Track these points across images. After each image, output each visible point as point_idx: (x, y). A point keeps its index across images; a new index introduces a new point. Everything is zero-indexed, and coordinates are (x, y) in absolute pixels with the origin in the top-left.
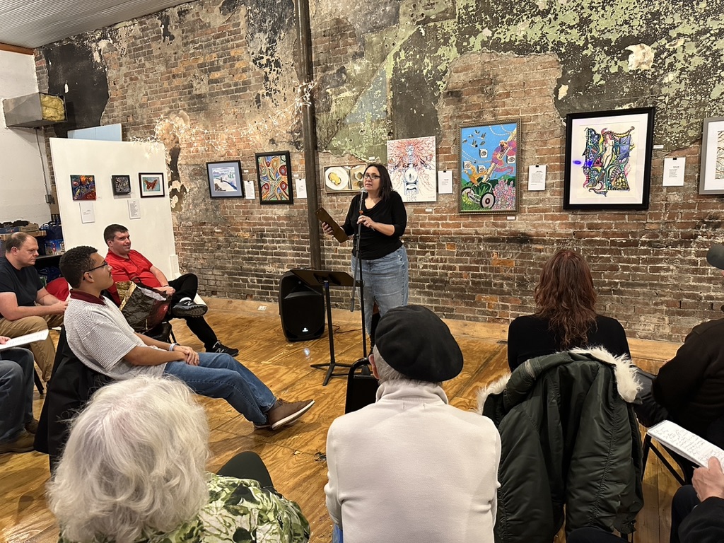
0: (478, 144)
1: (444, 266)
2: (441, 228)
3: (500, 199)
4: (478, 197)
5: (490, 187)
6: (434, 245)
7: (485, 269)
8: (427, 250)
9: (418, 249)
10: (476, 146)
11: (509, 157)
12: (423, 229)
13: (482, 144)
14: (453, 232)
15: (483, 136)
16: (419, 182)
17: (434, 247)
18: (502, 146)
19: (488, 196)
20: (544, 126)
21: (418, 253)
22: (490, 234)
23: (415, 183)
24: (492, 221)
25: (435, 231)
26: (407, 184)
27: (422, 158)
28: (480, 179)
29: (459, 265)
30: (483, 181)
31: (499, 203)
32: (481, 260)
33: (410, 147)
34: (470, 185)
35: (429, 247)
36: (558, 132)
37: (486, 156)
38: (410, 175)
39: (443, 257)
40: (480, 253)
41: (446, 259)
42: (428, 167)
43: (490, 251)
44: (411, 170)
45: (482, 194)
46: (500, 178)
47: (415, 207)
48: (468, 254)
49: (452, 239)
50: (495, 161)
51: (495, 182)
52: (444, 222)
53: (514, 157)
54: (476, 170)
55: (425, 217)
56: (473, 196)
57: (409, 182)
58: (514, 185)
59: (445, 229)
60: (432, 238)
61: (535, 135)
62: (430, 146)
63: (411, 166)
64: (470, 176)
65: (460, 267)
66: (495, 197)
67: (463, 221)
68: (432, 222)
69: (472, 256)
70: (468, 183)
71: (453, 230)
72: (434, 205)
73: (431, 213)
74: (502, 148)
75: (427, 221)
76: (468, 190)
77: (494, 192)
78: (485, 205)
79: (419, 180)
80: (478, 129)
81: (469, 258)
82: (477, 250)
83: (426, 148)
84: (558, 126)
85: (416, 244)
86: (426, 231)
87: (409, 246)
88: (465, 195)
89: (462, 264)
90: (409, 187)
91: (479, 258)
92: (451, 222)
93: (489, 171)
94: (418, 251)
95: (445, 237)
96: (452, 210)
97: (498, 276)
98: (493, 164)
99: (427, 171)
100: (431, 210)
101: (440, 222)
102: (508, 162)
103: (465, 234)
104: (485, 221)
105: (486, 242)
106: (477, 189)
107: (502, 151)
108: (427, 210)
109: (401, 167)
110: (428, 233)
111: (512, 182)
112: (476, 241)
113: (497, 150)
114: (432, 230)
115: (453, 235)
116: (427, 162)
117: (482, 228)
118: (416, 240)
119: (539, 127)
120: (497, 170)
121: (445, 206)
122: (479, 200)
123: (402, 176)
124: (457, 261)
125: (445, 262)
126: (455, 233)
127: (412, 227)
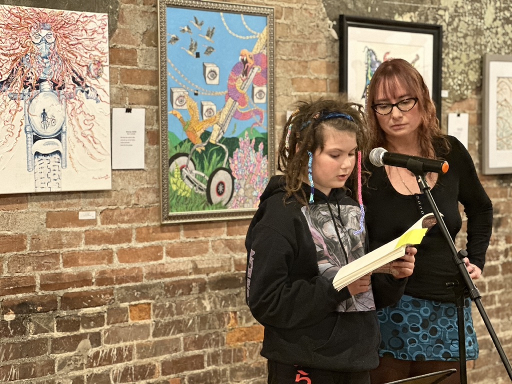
0: (201, 49)
1: (127, 370)
2: (117, 264)
3: (242, 183)
4: (202, 179)
5: (224, 153)
6: (100, 316)
7: (214, 358)
8: (82, 331)
9: (57, 334)
10: (198, 55)
11: (257, 89)
12: (70, 270)
13: (209, 51)
14: (145, 271)
15: (210, 34)
16: (68, 136)
17: (98, 320)
18: (245, 62)
19: (222, 176)
20: (301, 32)
21: (57, 345)
22: (222, 268)
23: (59, 138)
24: (224, 236)
25: (103, 273)
26: (36, 139)
27: (76, 68)
28: (206, 135)
29: (161, 358)
30: (213, 139)
31: (242, 191)
32: (207, 336)
33: (44, 33)
34: (185, 148)
35: (87, 320)
36: (322, 48)
37: (216, 81)
38: (44, 114)
39: (122, 344)
40: (203, 320)
41: (130, 350)
42: (91, 94)
43: (222, 310)
44: (45, 100)
45: (211, 170)
46: (242, 135)
47: (52, 207)
48: (179, 326)
49: (144, 291)
50: (232, 93)
51: (232, 143)
52: (125, 246)
53: (264, 89)
54: (198, 111)
55: (77, 235)
56: (192, 177)
57: (42, 132)
58: (265, 152)
59: (127, 266)
60: (96, 293)
61: (288, 46)
62: (98, 37)
63: (46, 86)
64: (185, 125)
65: (164, 364)
66: (233, 178)
67: (167, 241)
68: (96, 248)
69: (189, 330)
70: (181, 144)
71: (144, 266)
72: (100, 200)
73: (93, 222)
74: (243, 68)
75: (83, 247)
76: (182, 160)
77: (232, 167)
78: (215, 198)
79: (68, 129)
80: (200, 15)
81: (181, 336)
82: (198, 312)
83: (87, 42)
84: (322, 35)
85: (50, 320)
86: (79, 275)
87: (31, 327)
88: (177, 173)
89: (167, 357)
90: (40, 146)
91: (203, 333)
92: (140, 245)
93: (223, 116)
94: (55, 341)
95: (127, 288)
96: (142, 214)
97: (239, 369)
98: (230, 100)
99: (90, 105)
100: (92, 215)
101: (114, 247)
102: (256, 100)
103: (172, 274)
104: (210, 239)
105: (213, 289)
106: (200, 159)
107: (245, 73)
108: (82, 216)
109: (17, 87)
110: (84, 280)
111: (261, 146)
112: (195, 290)
113: (235, 70)
114: (94, 270)
115: (145, 282)
116: (89, 81)
117: (207, 256)
118: (50, 305)
119: (296, 33)
120: (237, 115)
121: (128, 204)
122: (204, 186)
123: (20, 115)
124: (157, 349)
125: (129, 358)
126: (151, 275)
127: (40, 267)
